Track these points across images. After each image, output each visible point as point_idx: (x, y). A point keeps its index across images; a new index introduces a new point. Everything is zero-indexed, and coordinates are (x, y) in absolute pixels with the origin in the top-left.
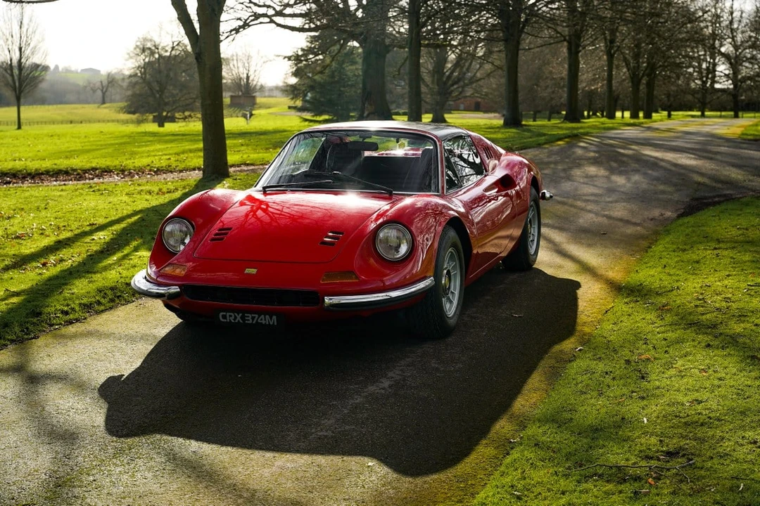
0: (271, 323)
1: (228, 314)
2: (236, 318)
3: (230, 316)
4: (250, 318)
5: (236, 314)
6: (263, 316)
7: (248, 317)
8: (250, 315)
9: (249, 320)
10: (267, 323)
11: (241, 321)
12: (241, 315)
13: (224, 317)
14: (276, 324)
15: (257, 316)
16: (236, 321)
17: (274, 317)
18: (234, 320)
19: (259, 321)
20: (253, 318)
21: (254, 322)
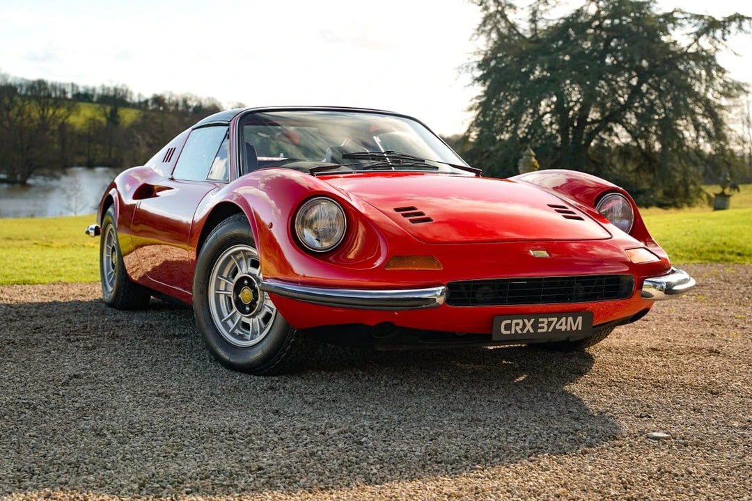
0: (574, 328)
1: (514, 322)
2: (525, 326)
3: (517, 324)
4: (545, 325)
5: (526, 321)
6: (564, 319)
7: (543, 322)
8: (545, 320)
9: (543, 328)
10: (569, 329)
11: (532, 331)
12: (532, 320)
13: (508, 327)
14: (580, 328)
15: (555, 319)
16: (525, 331)
17: (580, 319)
18: (522, 330)
19: (557, 327)
20: (550, 323)
21: (550, 330)
